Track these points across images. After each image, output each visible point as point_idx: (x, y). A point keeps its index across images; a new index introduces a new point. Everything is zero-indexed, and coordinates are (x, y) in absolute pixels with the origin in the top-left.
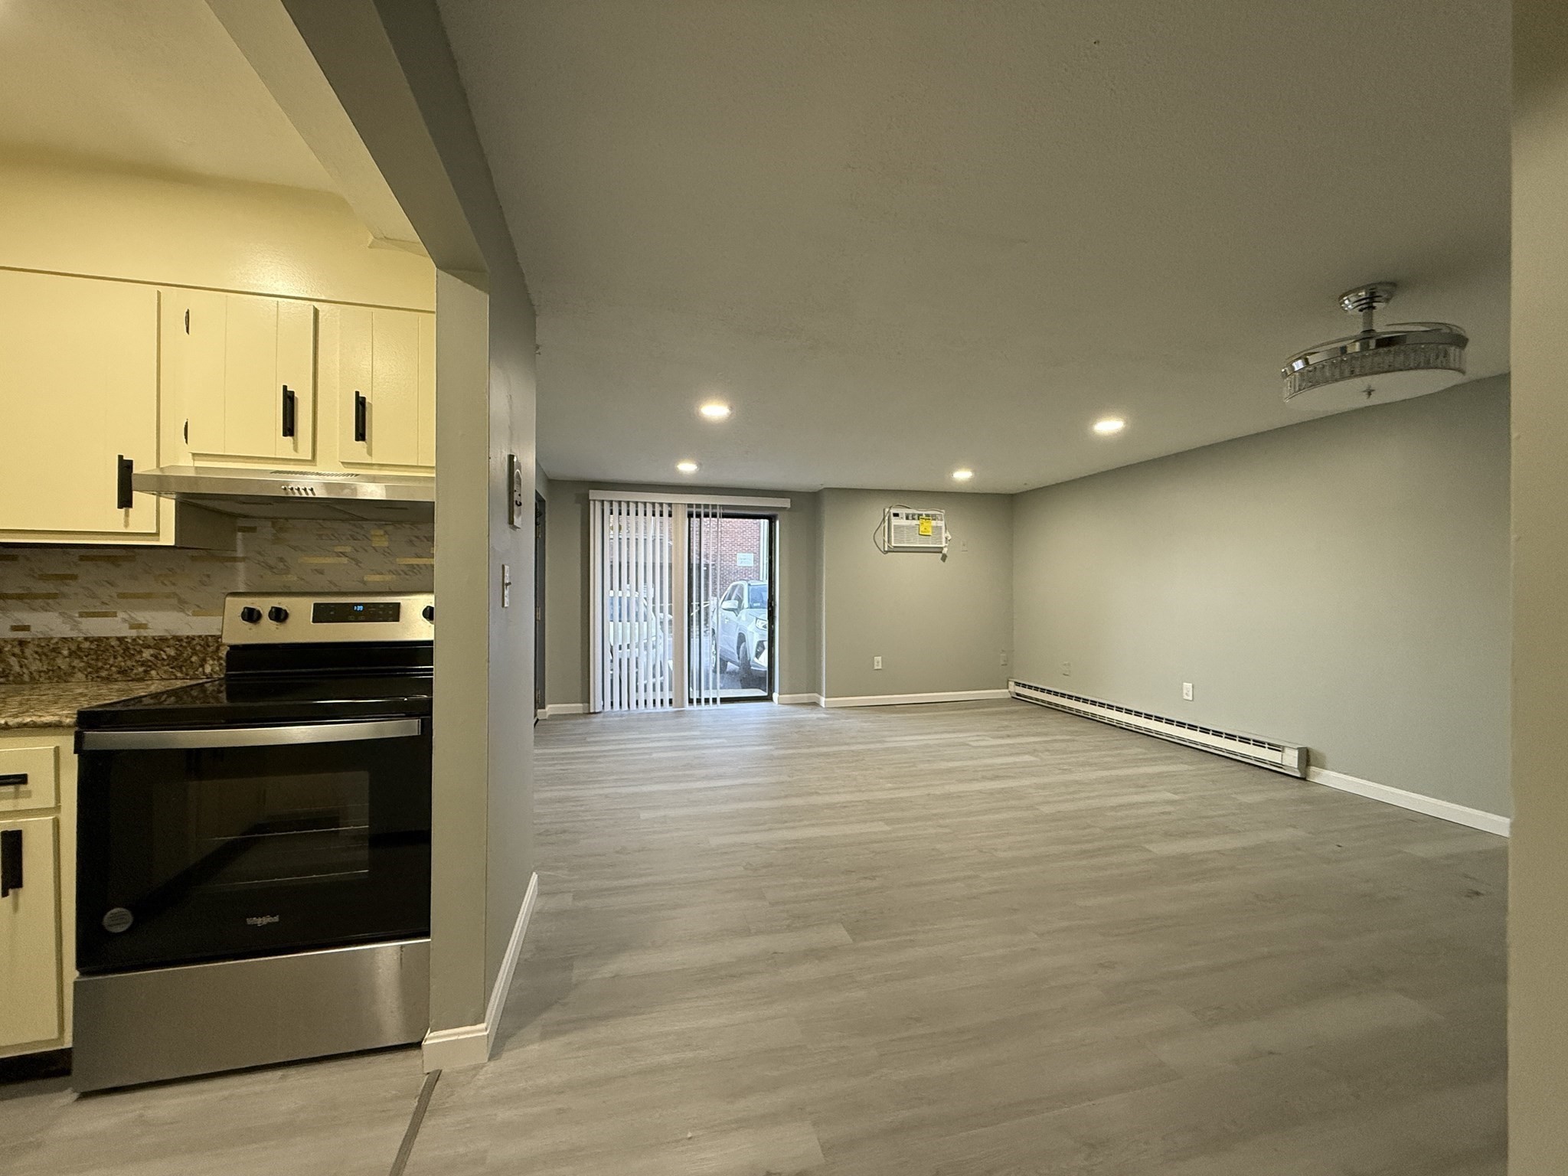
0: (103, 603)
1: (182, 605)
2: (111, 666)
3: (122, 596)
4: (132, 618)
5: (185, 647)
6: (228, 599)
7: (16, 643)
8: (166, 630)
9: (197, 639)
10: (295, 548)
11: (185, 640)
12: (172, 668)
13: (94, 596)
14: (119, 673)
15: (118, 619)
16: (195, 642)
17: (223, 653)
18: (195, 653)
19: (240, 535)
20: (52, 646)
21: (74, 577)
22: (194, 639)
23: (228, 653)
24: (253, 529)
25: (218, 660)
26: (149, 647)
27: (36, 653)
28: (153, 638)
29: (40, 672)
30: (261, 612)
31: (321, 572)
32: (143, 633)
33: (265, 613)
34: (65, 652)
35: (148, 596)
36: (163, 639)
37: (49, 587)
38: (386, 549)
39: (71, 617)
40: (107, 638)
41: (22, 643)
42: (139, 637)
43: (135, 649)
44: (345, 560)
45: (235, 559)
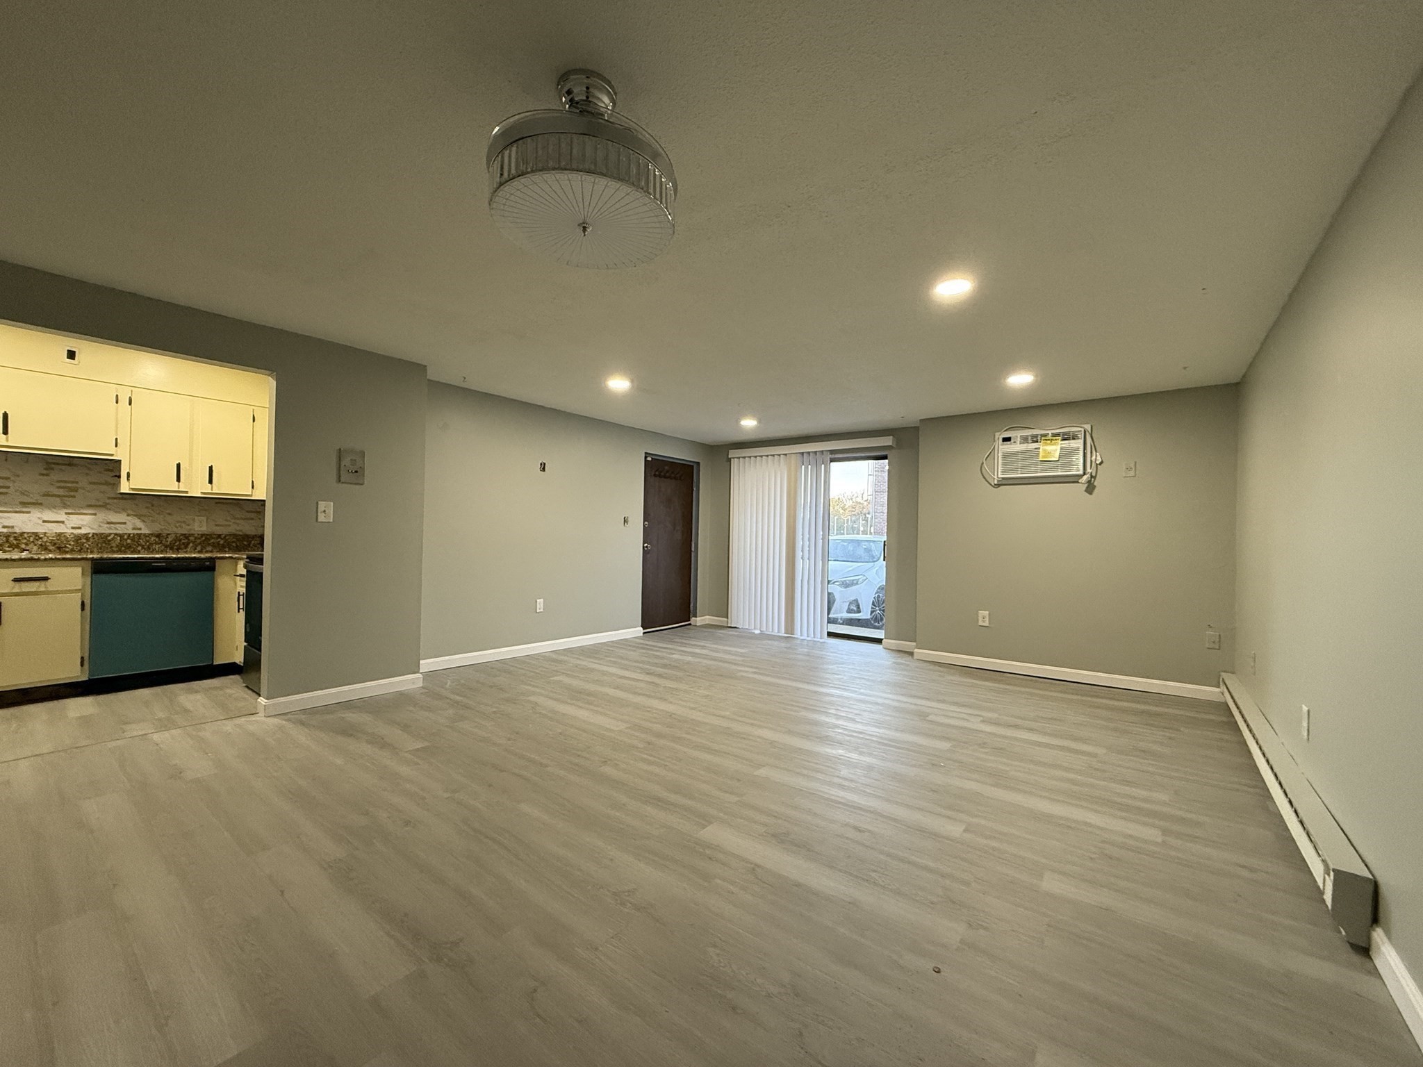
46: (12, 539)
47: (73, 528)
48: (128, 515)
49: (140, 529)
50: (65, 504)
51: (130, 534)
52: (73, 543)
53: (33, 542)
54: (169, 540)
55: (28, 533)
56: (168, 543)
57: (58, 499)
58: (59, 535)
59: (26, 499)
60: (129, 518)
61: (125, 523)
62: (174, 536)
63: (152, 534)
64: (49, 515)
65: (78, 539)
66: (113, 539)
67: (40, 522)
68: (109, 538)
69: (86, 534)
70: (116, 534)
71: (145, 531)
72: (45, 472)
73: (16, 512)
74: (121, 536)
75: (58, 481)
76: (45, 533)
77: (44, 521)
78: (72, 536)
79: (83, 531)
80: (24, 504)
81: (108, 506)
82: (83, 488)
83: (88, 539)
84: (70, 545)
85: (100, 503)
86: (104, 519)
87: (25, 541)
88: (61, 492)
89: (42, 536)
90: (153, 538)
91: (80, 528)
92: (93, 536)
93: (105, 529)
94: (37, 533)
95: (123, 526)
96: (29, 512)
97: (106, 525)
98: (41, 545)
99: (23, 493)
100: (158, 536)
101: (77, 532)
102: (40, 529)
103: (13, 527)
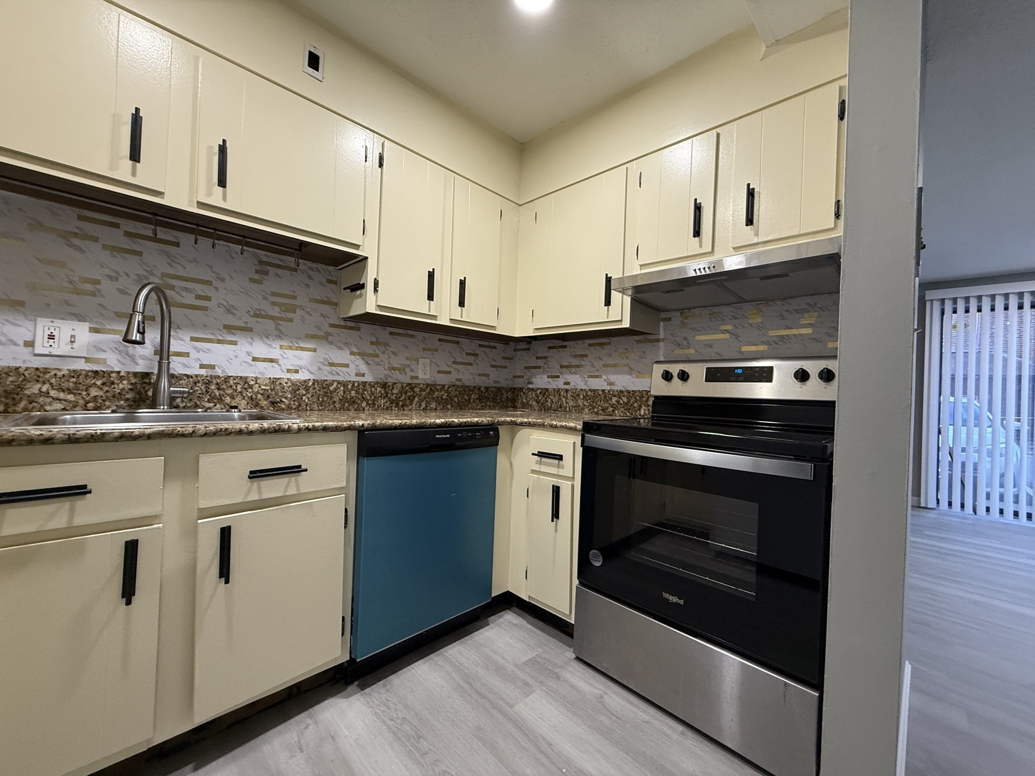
0: (597, 370)
1: (631, 371)
2: (599, 406)
3: (604, 366)
4: (608, 378)
5: (631, 397)
6: (654, 365)
7: (565, 391)
8: (623, 387)
9: (637, 392)
10: (694, 329)
11: (632, 393)
12: (625, 410)
13: (593, 366)
14: (602, 410)
15: (602, 379)
16: (636, 394)
17: (650, 403)
18: (636, 401)
19: (662, 323)
20: (577, 393)
21: (586, 356)
22: (636, 392)
23: (653, 401)
24: (669, 319)
25: (648, 407)
26: (615, 396)
27: (571, 396)
28: (617, 390)
29: (573, 406)
30: (673, 374)
31: (711, 346)
32: (613, 388)
33: (675, 375)
34: (582, 397)
35: (615, 366)
36: (621, 392)
37: (576, 362)
38: (761, 325)
39: (584, 378)
40: (598, 390)
41: (567, 391)
42: (611, 390)
43: (609, 397)
44: (727, 336)
45: (658, 340)
46: (213, 387)
47: (289, 371)
48: (352, 353)
49: (363, 375)
50: (280, 331)
51: (354, 382)
52: (289, 396)
53: (240, 392)
54: (395, 391)
55: (235, 378)
56: (394, 397)
57: (271, 322)
58: (274, 381)
59: (231, 320)
60: (353, 357)
61: (347, 366)
62: (399, 386)
63: (377, 383)
64: (261, 349)
65: (297, 388)
66: (335, 389)
67: (249, 359)
68: (331, 388)
69: (305, 381)
70: (339, 382)
71: (369, 378)
72: (256, 277)
73: (219, 342)
74: (344, 384)
75: (274, 294)
76: (256, 378)
77: (254, 359)
78: (290, 384)
79: (302, 376)
80: (229, 328)
81: (330, 338)
82: (302, 308)
83: (307, 389)
84: (286, 398)
85: (321, 333)
86: (324, 358)
87: (230, 391)
88: (276, 312)
89: (252, 383)
90: (379, 389)
91: (297, 371)
92: (313, 384)
93: (326, 375)
94: (246, 378)
95: (344, 369)
96: (234, 343)
97: (328, 368)
98: (251, 398)
99: (229, 311)
100: (384, 386)
101: (295, 377)
102: (249, 372)
103: (212, 367)
